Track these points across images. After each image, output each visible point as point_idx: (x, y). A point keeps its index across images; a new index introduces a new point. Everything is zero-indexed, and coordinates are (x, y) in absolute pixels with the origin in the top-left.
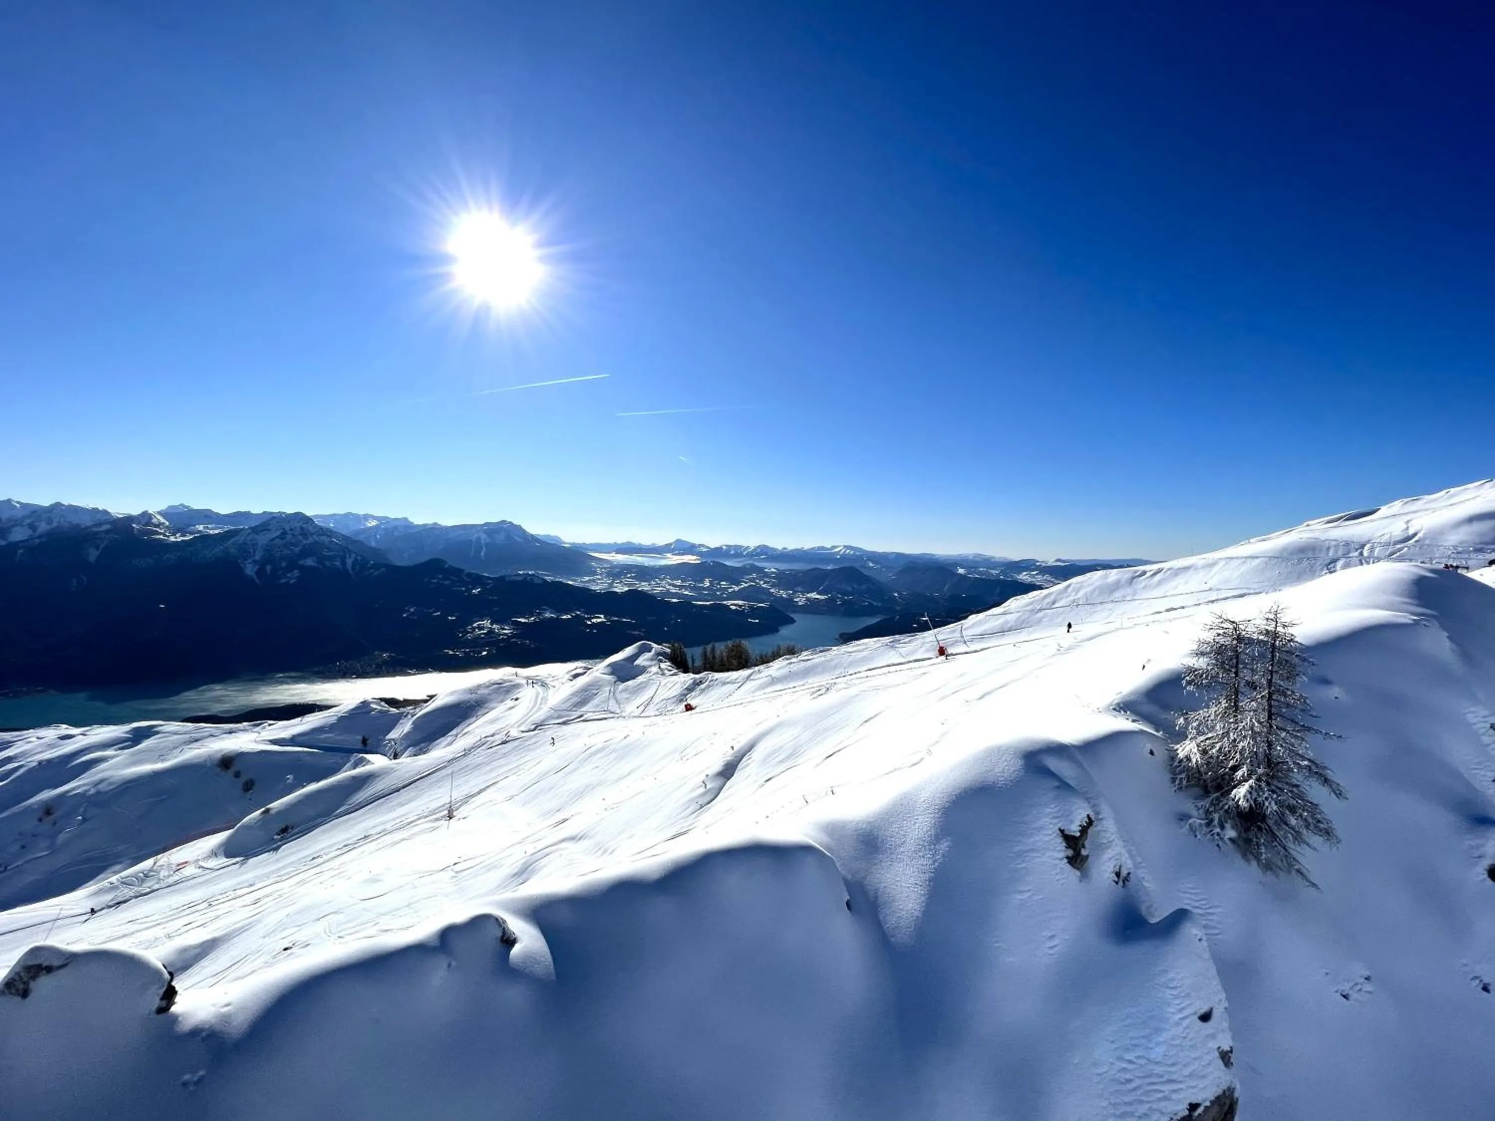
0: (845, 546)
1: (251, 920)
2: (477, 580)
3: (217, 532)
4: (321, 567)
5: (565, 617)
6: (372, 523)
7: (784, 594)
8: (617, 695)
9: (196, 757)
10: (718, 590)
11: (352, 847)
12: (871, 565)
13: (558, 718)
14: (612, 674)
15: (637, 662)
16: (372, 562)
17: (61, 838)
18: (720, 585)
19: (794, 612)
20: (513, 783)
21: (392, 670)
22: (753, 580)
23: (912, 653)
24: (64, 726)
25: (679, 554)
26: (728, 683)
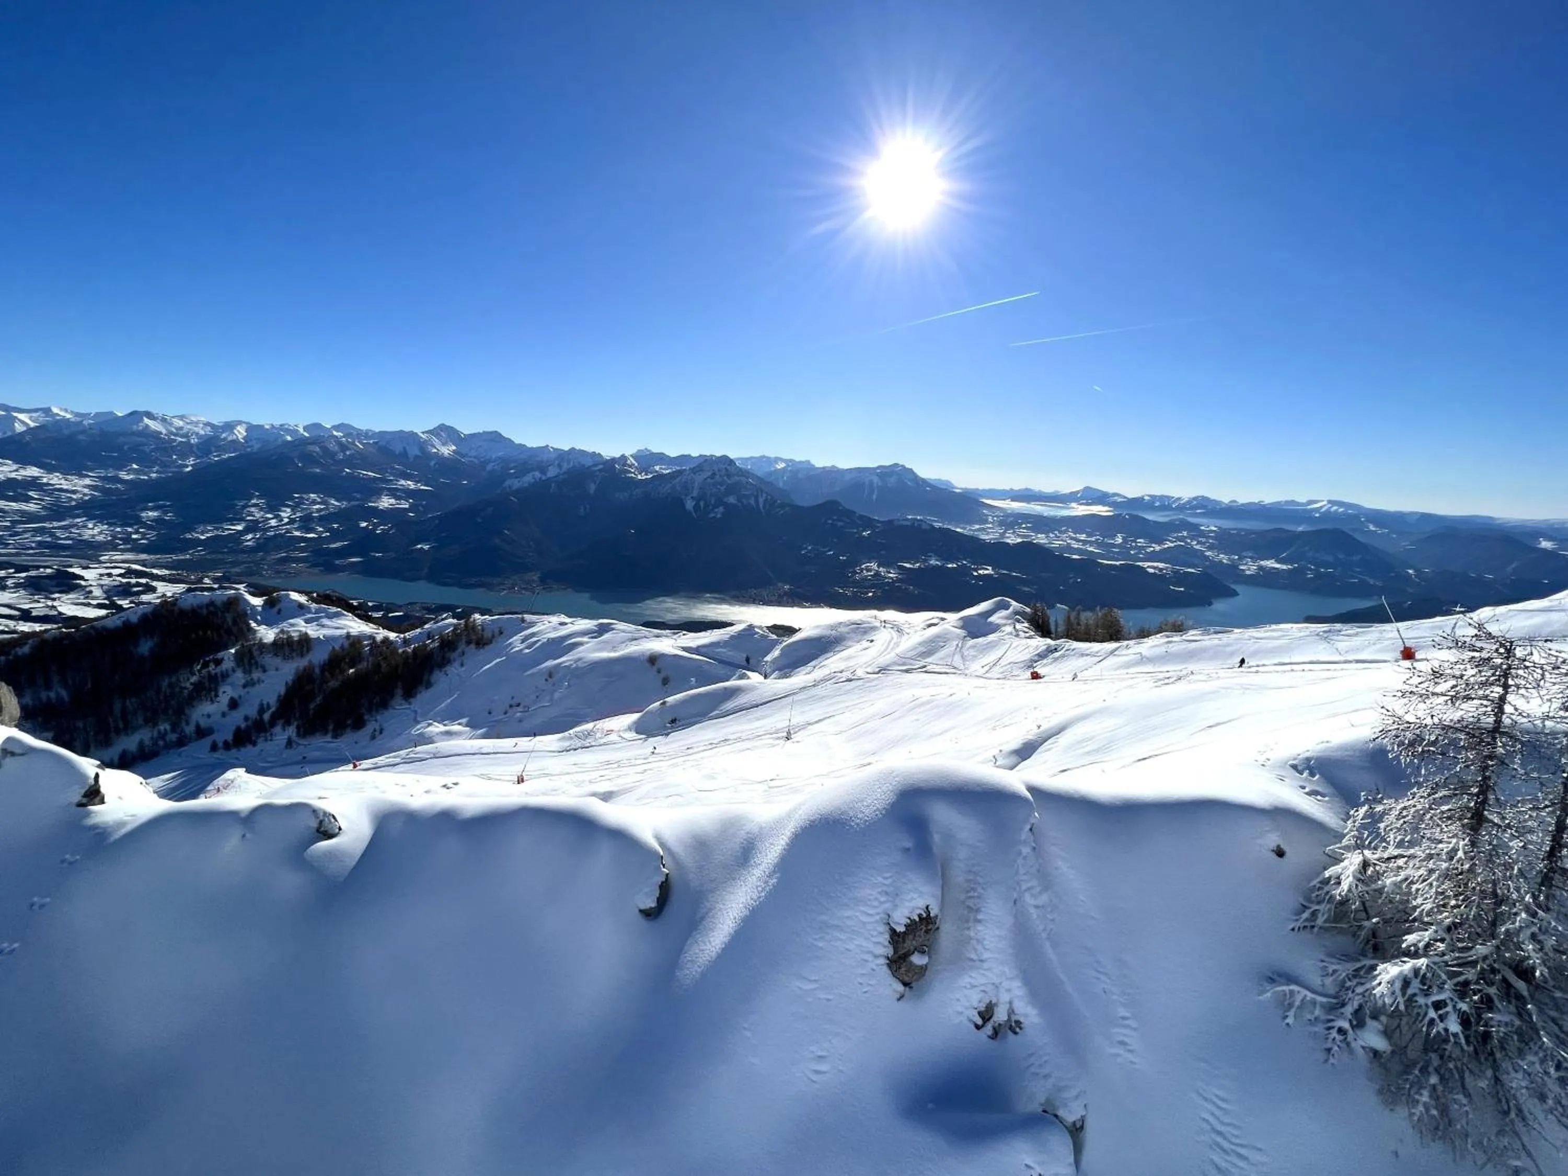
0: (1330, 502)
1: (634, 784)
2: (868, 523)
3: (667, 471)
4: (739, 504)
5: (950, 566)
6: (781, 466)
7: (1224, 558)
8: (964, 650)
9: (635, 652)
10: (1132, 548)
11: (714, 746)
12: (1372, 528)
13: (904, 664)
14: (962, 628)
15: (991, 619)
16: (779, 501)
17: (557, 695)
18: (1136, 542)
19: (1237, 582)
20: (848, 719)
21: (790, 600)
22: (1182, 539)
23: (1358, 650)
24: (563, 616)
25: (1087, 504)
26: (1087, 655)
